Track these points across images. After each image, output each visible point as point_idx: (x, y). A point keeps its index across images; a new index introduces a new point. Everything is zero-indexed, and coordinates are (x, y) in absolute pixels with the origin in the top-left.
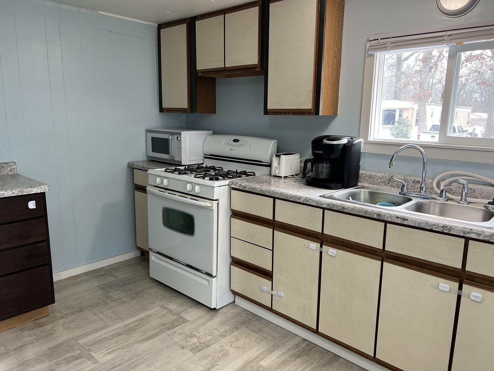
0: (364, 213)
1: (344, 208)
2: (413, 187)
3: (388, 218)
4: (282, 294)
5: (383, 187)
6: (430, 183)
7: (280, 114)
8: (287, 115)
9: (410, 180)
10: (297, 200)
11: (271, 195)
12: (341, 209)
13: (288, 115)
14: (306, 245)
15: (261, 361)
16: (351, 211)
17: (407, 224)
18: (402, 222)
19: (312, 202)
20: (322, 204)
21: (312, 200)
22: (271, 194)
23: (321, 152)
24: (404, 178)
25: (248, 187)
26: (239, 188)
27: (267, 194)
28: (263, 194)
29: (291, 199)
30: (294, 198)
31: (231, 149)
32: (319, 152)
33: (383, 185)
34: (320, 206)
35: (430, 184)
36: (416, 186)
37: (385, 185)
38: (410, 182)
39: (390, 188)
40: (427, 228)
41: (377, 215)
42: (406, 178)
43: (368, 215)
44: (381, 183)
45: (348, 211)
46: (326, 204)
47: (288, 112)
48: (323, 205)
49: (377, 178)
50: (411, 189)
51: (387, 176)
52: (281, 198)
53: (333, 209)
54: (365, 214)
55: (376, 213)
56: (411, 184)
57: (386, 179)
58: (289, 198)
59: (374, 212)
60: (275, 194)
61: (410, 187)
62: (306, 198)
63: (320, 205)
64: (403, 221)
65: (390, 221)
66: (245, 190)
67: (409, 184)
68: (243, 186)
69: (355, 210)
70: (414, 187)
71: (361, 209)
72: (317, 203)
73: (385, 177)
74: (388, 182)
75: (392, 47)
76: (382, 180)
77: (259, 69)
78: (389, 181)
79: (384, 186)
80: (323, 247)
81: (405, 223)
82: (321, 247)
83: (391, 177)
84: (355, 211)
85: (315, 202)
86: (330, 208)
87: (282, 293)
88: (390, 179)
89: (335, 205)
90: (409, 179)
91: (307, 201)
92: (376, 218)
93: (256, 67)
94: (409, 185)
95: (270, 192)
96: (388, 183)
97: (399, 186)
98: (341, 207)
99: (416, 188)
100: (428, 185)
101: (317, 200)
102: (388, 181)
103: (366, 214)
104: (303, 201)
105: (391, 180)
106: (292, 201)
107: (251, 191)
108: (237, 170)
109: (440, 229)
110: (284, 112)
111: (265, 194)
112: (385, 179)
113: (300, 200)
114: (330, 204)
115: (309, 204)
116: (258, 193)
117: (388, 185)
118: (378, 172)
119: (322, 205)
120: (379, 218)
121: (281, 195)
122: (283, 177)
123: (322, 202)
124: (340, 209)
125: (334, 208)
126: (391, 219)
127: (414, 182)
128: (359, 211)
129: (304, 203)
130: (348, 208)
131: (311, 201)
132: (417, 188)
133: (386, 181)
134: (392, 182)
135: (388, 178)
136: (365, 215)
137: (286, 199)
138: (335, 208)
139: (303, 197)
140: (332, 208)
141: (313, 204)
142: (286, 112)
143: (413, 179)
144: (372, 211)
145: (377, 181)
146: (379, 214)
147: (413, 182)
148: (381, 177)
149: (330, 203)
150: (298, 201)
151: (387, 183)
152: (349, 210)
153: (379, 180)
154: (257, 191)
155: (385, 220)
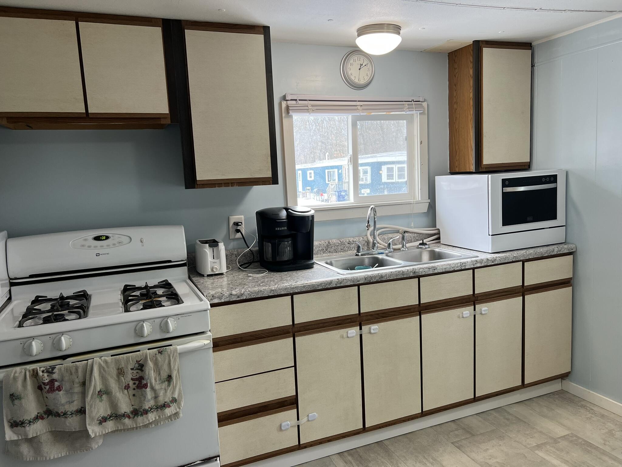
0: (401, 275)
1: (382, 277)
2: (349, 248)
3: (422, 272)
7: (218, 187)
8: (229, 186)
9: (346, 241)
10: (327, 285)
11: (288, 292)
12: (379, 279)
13: (232, 186)
14: (345, 335)
16: (389, 277)
18: (433, 272)
19: (347, 282)
21: (346, 280)
23: (286, 228)
24: (340, 241)
25: (246, 293)
26: (228, 300)
27: (283, 293)
28: (276, 294)
29: (320, 287)
30: (323, 285)
31: (98, 254)
32: (283, 228)
33: (321, 253)
34: (356, 283)
35: (362, 241)
36: (351, 246)
38: (346, 244)
39: (329, 254)
41: (413, 273)
43: (405, 276)
44: (319, 252)
45: (387, 278)
46: (363, 278)
47: (232, 183)
48: (359, 281)
50: (348, 250)
51: (324, 243)
52: (305, 290)
53: (372, 281)
54: (403, 276)
55: (412, 271)
56: (347, 246)
58: (317, 287)
59: (409, 271)
60: (295, 289)
62: (338, 279)
63: (356, 282)
66: (242, 299)
67: (345, 246)
68: (236, 295)
69: (393, 274)
71: (398, 272)
72: (353, 281)
73: (322, 245)
74: (326, 249)
75: (313, 110)
76: (320, 248)
78: (327, 248)
79: (323, 254)
81: (436, 271)
82: (361, 329)
83: (328, 243)
84: (393, 275)
85: (350, 280)
86: (369, 282)
88: (328, 246)
89: (372, 277)
90: (344, 241)
91: (340, 283)
92: (413, 276)
93: (160, 118)
94: (345, 247)
95: (286, 289)
96: (326, 250)
97: (336, 250)
98: (379, 277)
99: (351, 249)
100: (361, 243)
104: (336, 284)
106: (321, 289)
107: (254, 297)
109: (459, 267)
110: (224, 183)
111: (278, 294)
112: (323, 247)
113: (332, 285)
114: (367, 278)
115: (344, 285)
116: (267, 295)
117: (327, 251)
119: (358, 281)
121: (304, 287)
123: (357, 278)
124: (378, 279)
125: (373, 280)
126: (425, 273)
127: (350, 243)
128: (397, 275)
129: (337, 286)
130: (386, 275)
131: (345, 281)
133: (324, 248)
134: (330, 248)
135: (325, 245)
137: (313, 289)
138: (373, 279)
139: (334, 281)
140: (371, 281)
141: (349, 283)
142: (229, 183)
143: (348, 241)
144: (408, 271)
146: (414, 271)
147: (349, 244)
149: (366, 276)
150: (329, 287)
151: (325, 251)
152: (388, 277)
153: (317, 249)
154: (264, 294)
155: (420, 274)
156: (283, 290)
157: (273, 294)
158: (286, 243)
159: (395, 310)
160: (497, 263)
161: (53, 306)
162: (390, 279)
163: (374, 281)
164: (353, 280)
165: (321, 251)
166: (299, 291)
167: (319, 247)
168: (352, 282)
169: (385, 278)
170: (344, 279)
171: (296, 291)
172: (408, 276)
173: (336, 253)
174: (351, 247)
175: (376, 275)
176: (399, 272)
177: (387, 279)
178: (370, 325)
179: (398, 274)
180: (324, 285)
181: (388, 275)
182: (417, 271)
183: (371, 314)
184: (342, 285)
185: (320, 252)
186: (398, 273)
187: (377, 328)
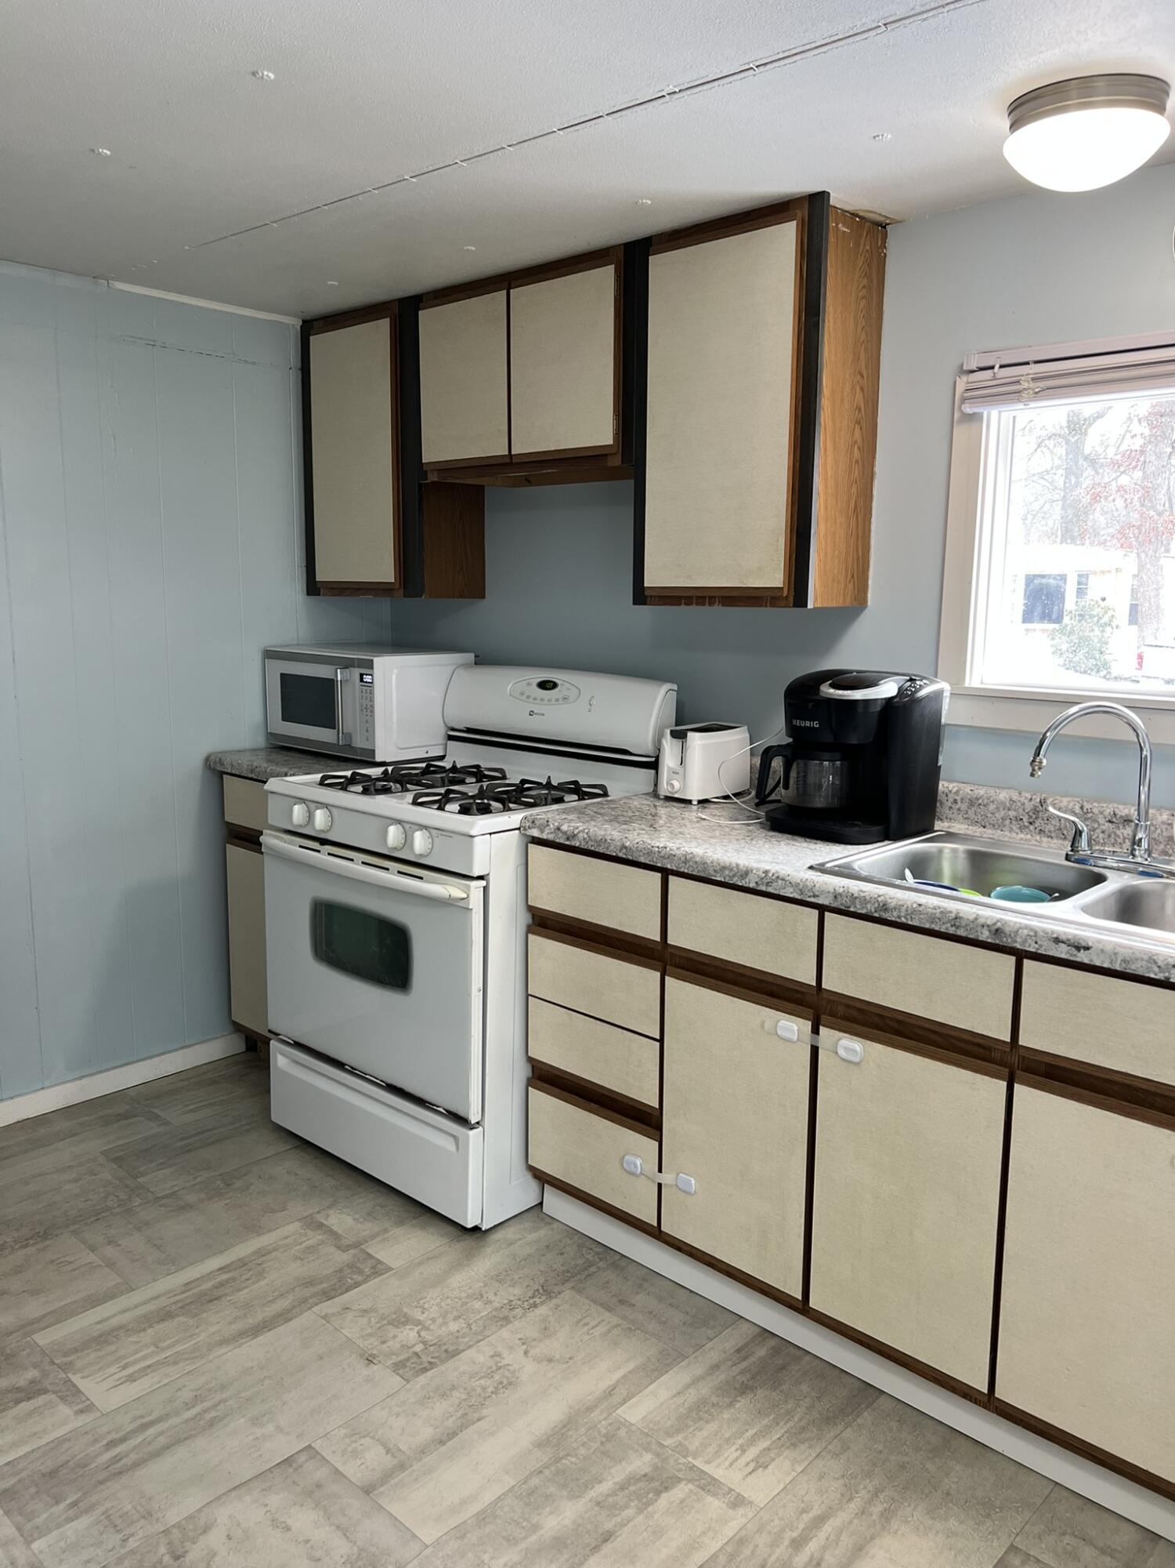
0: (949, 925)
1: (885, 907)
2: (1109, 836)
3: (1026, 940)
4: (693, 1182)
5: (1014, 835)
6: (1163, 823)
7: (685, 604)
8: (704, 604)
9: (1101, 813)
10: (736, 878)
11: (653, 861)
12: (876, 911)
13: (710, 605)
14: (768, 1024)
15: (624, 1404)
16: (909, 917)
17: (1086, 961)
18: (1071, 955)
19: (785, 888)
20: (817, 893)
21: (783, 880)
22: (655, 859)
23: (816, 724)
24: (1082, 808)
25: (581, 835)
26: (553, 839)
27: (642, 860)
28: (631, 858)
29: (719, 875)
30: (727, 872)
31: (531, 713)
32: (808, 724)
33: (1014, 828)
34: (808, 899)
35: (1164, 827)
36: (1118, 833)
37: (1020, 828)
38: (1102, 821)
39: (1038, 838)
40: (1152, 976)
41: (990, 931)
42: (1087, 806)
43: (961, 933)
44: (1008, 822)
45: (899, 917)
46: (829, 892)
47: (710, 598)
48: (818, 896)
49: (995, 806)
50: (1105, 843)
51: (1026, 801)
52: (686, 871)
53: (852, 909)
54: (954, 928)
55: (988, 926)
56: (1104, 827)
57: (1024, 810)
58: (712, 873)
59: (981, 921)
61: (1101, 835)
62: (766, 872)
63: (810, 897)
64: (1075, 952)
65: (1034, 950)
66: (573, 844)
67: (1096, 826)
68: (565, 833)
69: (920, 913)
70: (1113, 836)
71: (941, 912)
72: (801, 890)
73: (1019, 804)
74: (1031, 820)
75: (1036, 393)
76: (1012, 814)
77: (616, 461)
78: (1034, 816)
79: (1018, 831)
80: (821, 1033)
81: (1082, 957)
82: (815, 1031)
83: (1039, 805)
84: (922, 916)
85: (792, 886)
86: (843, 908)
87: (692, 1179)
88: (1035, 811)
89: (856, 898)
90: (1094, 810)
91: (768, 883)
92: (989, 940)
94: (1098, 831)
95: (650, 853)
96: (1031, 823)
97: (1065, 832)
98: (876, 905)
99: (1119, 840)
100: (1158, 831)
101: (799, 881)
102: (1031, 817)
103: (958, 927)
104: (756, 883)
105: (1038, 812)
106: (721, 881)
107: (593, 848)
108: (549, 777)
110: (697, 597)
111: (635, 859)
112: (1021, 811)
113: (747, 880)
114: (840, 895)
115: (775, 892)
116: (614, 854)
117: (1032, 827)
118: (999, 788)
119: (815, 896)
120: (997, 942)
121: (686, 862)
122: (696, 803)
123: (817, 885)
124: (873, 910)
125: (855, 907)
126: (1037, 946)
127: (1114, 820)
128: (933, 919)
129: (758, 888)
130: (898, 908)
131: (780, 882)
132: (1124, 838)
133: (1024, 815)
134: (1043, 820)
135: (1029, 806)
136: (952, 930)
137: (702, 875)
138: (858, 906)
139: (754, 871)
140: (849, 907)
141: (789, 892)
142: (704, 597)
143: (1108, 811)
144: (976, 919)
145: (997, 815)
146: (997, 927)
147: (1110, 821)
148: (1008, 804)
149: (841, 890)
150: (741, 884)
151: (1027, 824)
152: (903, 914)
153: (1002, 813)
154: (610, 849)
155: (1018, 946)
156: (644, 854)
157: (625, 856)
158: (827, 763)
161: (385, 772)
162: (910, 923)
163: (859, 911)
164: (801, 887)
165: (1013, 822)
166: (675, 868)
167: (1009, 809)
168: (798, 892)
169: (895, 914)
170: (781, 876)
171: (669, 867)
172: (970, 936)
173: (1061, 838)
174: (1118, 836)
175: (868, 898)
176: (944, 912)
177: (898, 920)
178: (842, 1034)
179: (939, 919)
180: (728, 876)
181: (903, 909)
182: (1007, 930)
184: (770, 890)
185: (1011, 823)
186: (938, 915)
187: (860, 1052)
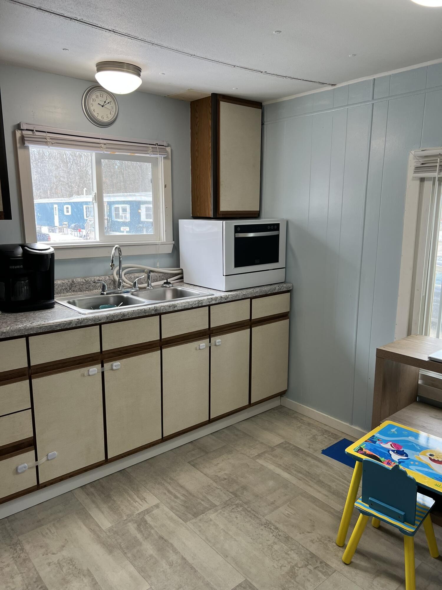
0: (143, 313)
1: (124, 315)
2: (94, 287)
3: (163, 310)
4: (56, 452)
5: (65, 294)
6: (108, 279)
9: (91, 280)
10: (67, 326)
11: (23, 333)
12: (121, 318)
14: (86, 373)
16: (132, 315)
17: (177, 309)
19: (88, 322)
20: (101, 319)
21: (87, 319)
23: (22, 267)
24: (85, 280)
27: (16, 335)
28: (9, 336)
29: (58, 327)
30: (62, 325)
32: (18, 267)
33: (65, 292)
34: (97, 323)
37: (67, 292)
38: (91, 283)
39: (73, 293)
41: (154, 311)
42: (86, 279)
43: (147, 314)
44: (62, 291)
45: (129, 317)
46: (105, 317)
48: (101, 320)
49: (57, 286)
51: (68, 282)
52: (41, 331)
53: (114, 320)
54: (145, 314)
55: (153, 309)
56: (92, 285)
57: (67, 285)
58: (55, 327)
59: (151, 309)
60: (30, 331)
61: (92, 287)
63: (98, 321)
64: (174, 308)
65: (165, 311)
67: (90, 285)
69: (135, 313)
70: (95, 287)
71: (140, 310)
72: (94, 320)
73: (66, 284)
74: (70, 288)
75: (52, 144)
76: (64, 287)
80: (104, 366)
81: (176, 309)
82: (103, 366)
83: (72, 282)
85: (91, 320)
86: (110, 321)
88: (71, 285)
89: (114, 316)
90: (89, 280)
91: (81, 322)
92: (154, 313)
94: (91, 286)
96: (70, 289)
97: (81, 289)
98: (121, 315)
100: (107, 282)
101: (92, 318)
102: (70, 287)
103: (146, 313)
104: (76, 324)
105: (72, 285)
106: (60, 329)
109: (197, 305)
111: (11, 336)
112: (66, 286)
113: (72, 325)
114: (108, 317)
115: (84, 325)
117: (70, 290)
119: (100, 320)
120: (156, 313)
121: (41, 328)
123: (99, 317)
124: (120, 318)
128: (139, 313)
129: (77, 326)
131: (86, 321)
132: (98, 287)
133: (67, 287)
134: (74, 287)
135: (69, 284)
136: (144, 314)
138: (115, 318)
139: (74, 321)
141: (90, 323)
143: (93, 280)
145: (58, 289)
146: (155, 309)
147: (94, 282)
148: (62, 285)
149: (108, 315)
150: (69, 327)
151: (69, 290)
153: (60, 288)
155: (161, 312)
156: (16, 332)
157: (5, 337)
158: (23, 282)
159: (137, 346)
160: (229, 300)
162: (132, 317)
163: (116, 320)
164: (94, 319)
165: (64, 290)
166: (35, 332)
167: (62, 286)
168: (94, 321)
169: (127, 316)
170: (85, 318)
171: (32, 333)
172: (150, 314)
173: (80, 291)
174: (97, 286)
175: (118, 314)
176: (141, 310)
177: (129, 318)
178: (112, 363)
179: (141, 313)
180: (63, 326)
181: (130, 314)
182: (158, 309)
183: (113, 351)
184: (82, 325)
185: (63, 291)
186: (140, 312)
187: (119, 365)
